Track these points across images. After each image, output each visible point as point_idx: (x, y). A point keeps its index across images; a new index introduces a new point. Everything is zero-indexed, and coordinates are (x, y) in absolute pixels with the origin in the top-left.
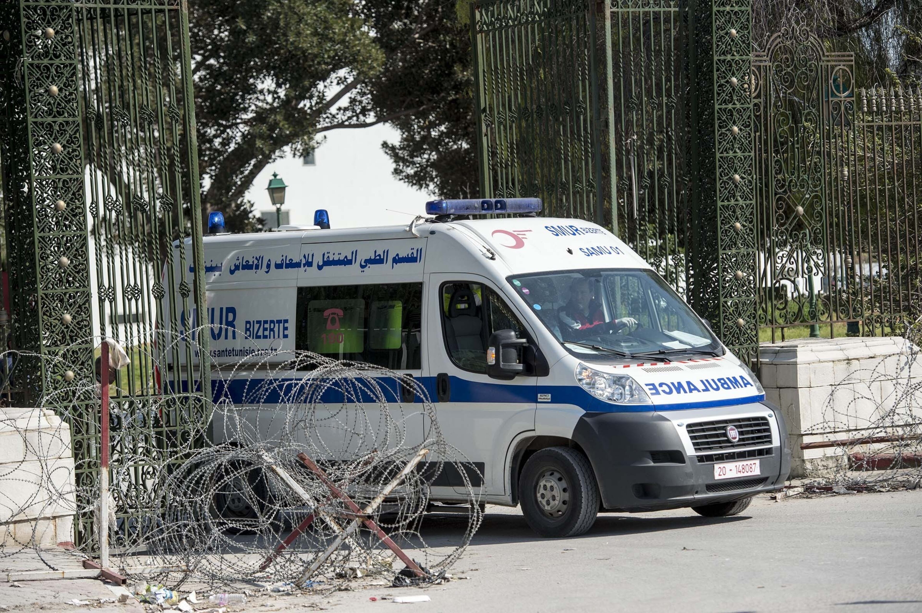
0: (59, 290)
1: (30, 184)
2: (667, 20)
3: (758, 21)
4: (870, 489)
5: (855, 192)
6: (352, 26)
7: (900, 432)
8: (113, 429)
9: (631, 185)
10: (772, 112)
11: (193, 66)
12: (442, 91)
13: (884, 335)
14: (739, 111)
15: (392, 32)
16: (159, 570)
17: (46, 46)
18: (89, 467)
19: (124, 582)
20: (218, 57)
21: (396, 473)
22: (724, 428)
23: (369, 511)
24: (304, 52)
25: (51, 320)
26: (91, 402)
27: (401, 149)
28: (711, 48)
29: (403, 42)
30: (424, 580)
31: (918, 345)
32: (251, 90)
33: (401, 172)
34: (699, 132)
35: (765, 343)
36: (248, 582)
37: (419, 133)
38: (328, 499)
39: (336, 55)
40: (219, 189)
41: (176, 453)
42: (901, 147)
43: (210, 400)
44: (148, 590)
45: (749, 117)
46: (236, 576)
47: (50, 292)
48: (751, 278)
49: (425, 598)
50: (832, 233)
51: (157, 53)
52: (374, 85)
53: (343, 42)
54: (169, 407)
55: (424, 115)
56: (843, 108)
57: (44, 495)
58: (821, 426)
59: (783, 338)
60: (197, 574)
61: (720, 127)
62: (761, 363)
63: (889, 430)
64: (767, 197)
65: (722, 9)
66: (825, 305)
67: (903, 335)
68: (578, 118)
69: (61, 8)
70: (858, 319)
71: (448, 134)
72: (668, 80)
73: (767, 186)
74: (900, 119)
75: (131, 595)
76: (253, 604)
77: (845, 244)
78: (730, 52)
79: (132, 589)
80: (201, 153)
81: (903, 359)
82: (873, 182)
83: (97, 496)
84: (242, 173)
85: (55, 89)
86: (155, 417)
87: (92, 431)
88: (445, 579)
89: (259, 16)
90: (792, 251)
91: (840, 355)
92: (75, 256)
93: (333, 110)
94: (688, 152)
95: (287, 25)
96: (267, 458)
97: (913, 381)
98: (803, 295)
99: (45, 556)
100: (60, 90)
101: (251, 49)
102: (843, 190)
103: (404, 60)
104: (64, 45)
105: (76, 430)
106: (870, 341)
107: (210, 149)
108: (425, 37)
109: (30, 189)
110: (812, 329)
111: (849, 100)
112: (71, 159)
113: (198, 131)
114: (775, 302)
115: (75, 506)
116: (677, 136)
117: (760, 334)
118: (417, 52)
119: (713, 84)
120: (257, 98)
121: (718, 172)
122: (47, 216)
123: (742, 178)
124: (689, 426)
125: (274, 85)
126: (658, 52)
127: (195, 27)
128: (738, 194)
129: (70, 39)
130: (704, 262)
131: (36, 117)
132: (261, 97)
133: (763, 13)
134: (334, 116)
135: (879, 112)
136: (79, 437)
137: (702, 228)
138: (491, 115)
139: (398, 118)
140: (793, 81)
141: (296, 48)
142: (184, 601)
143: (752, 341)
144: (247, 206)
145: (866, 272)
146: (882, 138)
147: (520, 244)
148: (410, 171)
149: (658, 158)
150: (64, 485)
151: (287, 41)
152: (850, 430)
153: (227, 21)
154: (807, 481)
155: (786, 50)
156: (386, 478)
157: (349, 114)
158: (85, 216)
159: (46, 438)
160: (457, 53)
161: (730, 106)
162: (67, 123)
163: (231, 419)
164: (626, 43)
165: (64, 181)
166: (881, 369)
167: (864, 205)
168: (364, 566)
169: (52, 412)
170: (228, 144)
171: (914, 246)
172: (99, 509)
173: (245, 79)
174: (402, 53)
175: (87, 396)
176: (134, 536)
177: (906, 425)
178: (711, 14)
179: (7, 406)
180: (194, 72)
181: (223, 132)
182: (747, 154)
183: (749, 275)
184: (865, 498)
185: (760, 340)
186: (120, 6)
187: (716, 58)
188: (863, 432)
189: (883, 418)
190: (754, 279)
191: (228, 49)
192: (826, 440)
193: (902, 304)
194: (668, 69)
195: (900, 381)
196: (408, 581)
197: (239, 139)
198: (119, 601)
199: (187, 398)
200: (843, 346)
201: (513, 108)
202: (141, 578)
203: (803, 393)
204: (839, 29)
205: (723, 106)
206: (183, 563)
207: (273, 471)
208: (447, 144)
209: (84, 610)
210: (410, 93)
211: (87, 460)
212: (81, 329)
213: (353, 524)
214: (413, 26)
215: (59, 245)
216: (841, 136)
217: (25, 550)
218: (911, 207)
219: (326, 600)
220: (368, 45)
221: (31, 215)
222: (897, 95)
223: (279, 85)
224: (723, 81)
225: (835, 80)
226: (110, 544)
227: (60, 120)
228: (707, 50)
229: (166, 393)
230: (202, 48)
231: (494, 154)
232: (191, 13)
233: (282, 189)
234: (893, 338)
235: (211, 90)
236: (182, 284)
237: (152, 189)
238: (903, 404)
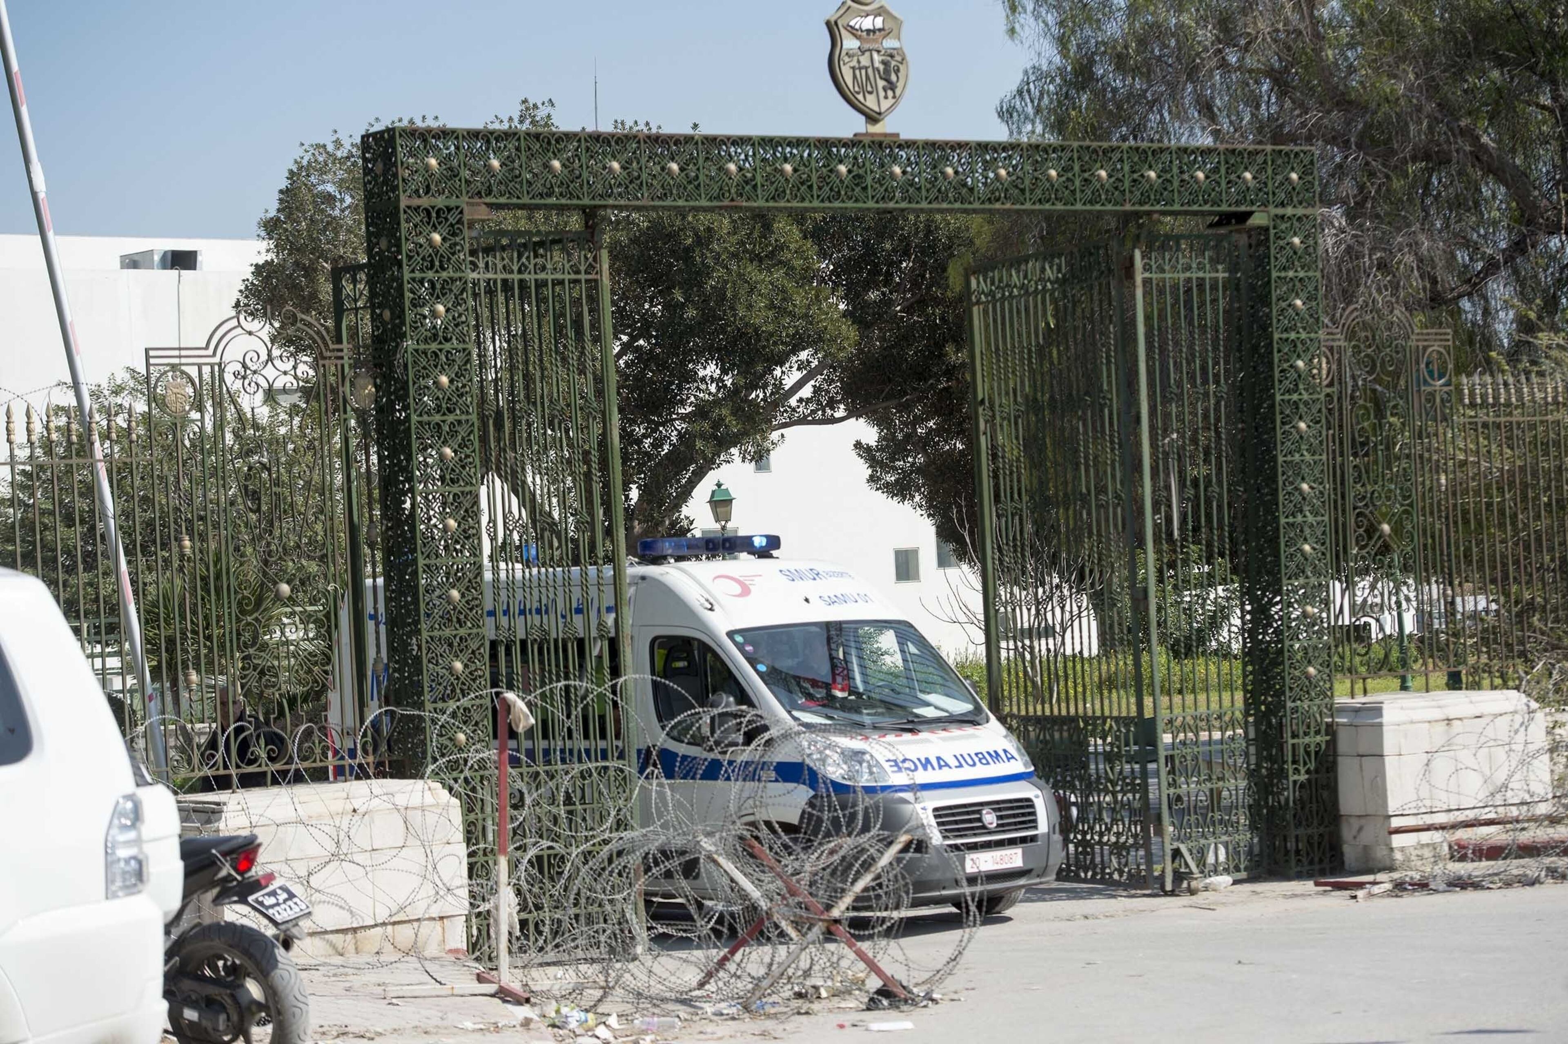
0: (448, 632)
1: (413, 499)
2: (1214, 287)
3: (1329, 289)
4: (1476, 886)
5: (1455, 505)
6: (817, 296)
7: (1514, 812)
8: (515, 807)
9: (1170, 495)
10: (1347, 404)
11: (617, 349)
12: (931, 377)
13: (1493, 687)
14: (1306, 403)
15: (867, 304)
16: (571, 986)
17: (435, 327)
18: (485, 854)
19: (528, 1001)
20: (648, 338)
21: (870, 865)
22: (979, 812)
23: (836, 913)
24: (756, 330)
25: (438, 669)
26: (486, 773)
27: (878, 450)
28: (1271, 324)
29: (880, 316)
30: (906, 1001)
31: (1537, 700)
32: (691, 377)
33: (879, 479)
34: (1256, 429)
35: (1341, 699)
36: (683, 1002)
37: (902, 430)
38: (784, 898)
39: (797, 332)
40: (649, 502)
41: (593, 836)
42: (1512, 449)
43: (634, 771)
44: (558, 1012)
45: (1320, 411)
46: (668, 995)
47: (436, 633)
48: (1324, 615)
49: (908, 1025)
50: (1426, 558)
51: (571, 333)
52: (844, 370)
53: (806, 316)
54: (584, 778)
55: (906, 408)
56: (1438, 400)
57: (428, 888)
58: (1414, 804)
59: (1365, 692)
60: (619, 991)
61: (1283, 423)
62: (1338, 724)
63: (1501, 810)
64: (1344, 511)
65: (1283, 274)
66: (1418, 648)
67: (1517, 688)
68: (1102, 411)
69: (453, 280)
70: (1460, 668)
71: (938, 431)
72: (1216, 363)
73: (1343, 497)
74: (1510, 414)
75: (536, 1018)
76: (689, 1030)
77: (1442, 571)
78: (1294, 328)
79: (537, 1010)
80: (626, 458)
81: (1518, 719)
82: (1477, 493)
83: (494, 891)
84: (678, 481)
85: (444, 380)
86: (567, 792)
87: (488, 809)
88: (932, 1000)
89: (700, 285)
90: (1376, 581)
91: (1438, 714)
92: (467, 589)
93: (793, 402)
94: (1243, 455)
95: (735, 296)
96: (707, 845)
97: (1531, 748)
98: (1391, 636)
99: (431, 967)
100: (451, 381)
101: (691, 327)
102: (1439, 502)
103: (882, 339)
104: (457, 325)
105: (469, 808)
106: (1474, 695)
107: (638, 452)
108: (908, 310)
109: (413, 505)
110: (1404, 679)
111: (1446, 389)
112: (463, 467)
113: (623, 429)
114: (1355, 646)
115: (467, 904)
116: (1228, 433)
117: (1336, 686)
118: (899, 329)
119: (1272, 369)
120: (698, 388)
121: (1281, 479)
122: (433, 538)
123: (1312, 488)
124: (935, 810)
125: (718, 371)
126: (1203, 329)
127: (621, 299)
128: (1306, 508)
129: (463, 318)
130: (1264, 595)
131: (421, 415)
132: (703, 387)
133: (1334, 280)
134: (794, 410)
135: (1484, 404)
136: (472, 817)
137: (1261, 552)
138: (992, 407)
139: (875, 412)
140: (1374, 366)
141: (747, 325)
142: (602, 1027)
143: (1326, 696)
144: (685, 523)
145: (1470, 607)
146: (1487, 438)
147: (746, 591)
148: (891, 478)
149: (1205, 461)
150: (452, 878)
151: (735, 315)
152: (1450, 811)
153: (660, 292)
154: (1396, 875)
155: (1365, 326)
156: (858, 872)
157: (812, 406)
158: (480, 539)
159: (431, 818)
160: (950, 329)
161: (1295, 397)
162: (459, 422)
163: (661, 795)
164: (1162, 317)
165: (455, 495)
166: (1490, 732)
167: (1466, 522)
168: (829, 983)
169: (439, 785)
170: (661, 446)
171: (1531, 575)
172: (497, 908)
173: (683, 363)
174: (880, 329)
175: (482, 764)
176: (541, 942)
177: (1522, 804)
178: (1269, 282)
179: (384, 777)
180: (619, 356)
181: (655, 430)
182: (1317, 457)
183: (1321, 611)
184: (1470, 895)
185: (1336, 693)
186: (526, 276)
187: (1276, 336)
188: (1467, 812)
189: (1492, 794)
190: (1328, 617)
191: (662, 327)
192: (1421, 823)
193: (1516, 648)
194: (1216, 349)
195: (1514, 747)
196: (885, 1002)
197: (674, 439)
198: (522, 1025)
199: (606, 768)
200: (1442, 703)
201: (1019, 399)
202: (547, 995)
203: (1390, 763)
204: (1432, 300)
205: (1287, 397)
206: (602, 978)
207: (715, 861)
208: (938, 443)
209: (478, 1036)
210: (890, 380)
211: (482, 846)
212: (474, 680)
213: (816, 930)
214: (894, 296)
215: (448, 575)
216: (1436, 435)
217: (406, 959)
218: (1526, 526)
219: (781, 1027)
220: (837, 320)
221: (414, 537)
222: (1506, 384)
223: (724, 372)
224: (1285, 366)
225: (1427, 365)
226: (510, 952)
227: (451, 418)
228: (1265, 328)
229: (580, 761)
230: (629, 326)
231: (994, 456)
232: (614, 283)
233: (728, 502)
234: (1505, 691)
235: (639, 378)
236: (599, 624)
237: (563, 503)
238: (1517, 776)
